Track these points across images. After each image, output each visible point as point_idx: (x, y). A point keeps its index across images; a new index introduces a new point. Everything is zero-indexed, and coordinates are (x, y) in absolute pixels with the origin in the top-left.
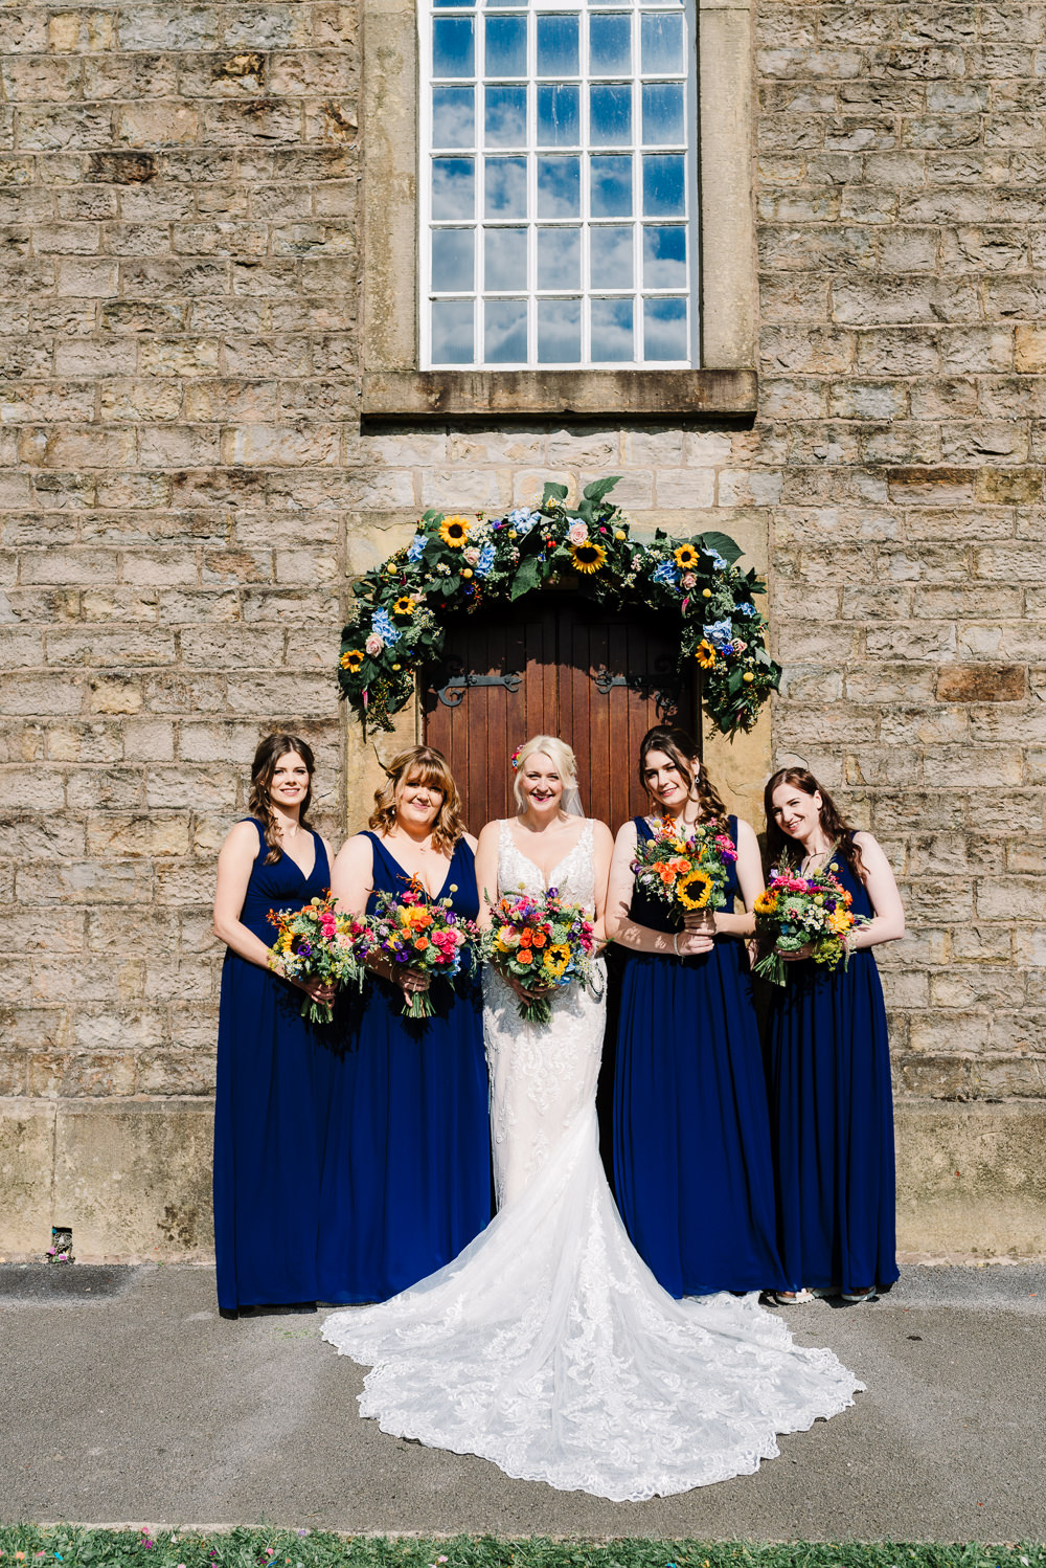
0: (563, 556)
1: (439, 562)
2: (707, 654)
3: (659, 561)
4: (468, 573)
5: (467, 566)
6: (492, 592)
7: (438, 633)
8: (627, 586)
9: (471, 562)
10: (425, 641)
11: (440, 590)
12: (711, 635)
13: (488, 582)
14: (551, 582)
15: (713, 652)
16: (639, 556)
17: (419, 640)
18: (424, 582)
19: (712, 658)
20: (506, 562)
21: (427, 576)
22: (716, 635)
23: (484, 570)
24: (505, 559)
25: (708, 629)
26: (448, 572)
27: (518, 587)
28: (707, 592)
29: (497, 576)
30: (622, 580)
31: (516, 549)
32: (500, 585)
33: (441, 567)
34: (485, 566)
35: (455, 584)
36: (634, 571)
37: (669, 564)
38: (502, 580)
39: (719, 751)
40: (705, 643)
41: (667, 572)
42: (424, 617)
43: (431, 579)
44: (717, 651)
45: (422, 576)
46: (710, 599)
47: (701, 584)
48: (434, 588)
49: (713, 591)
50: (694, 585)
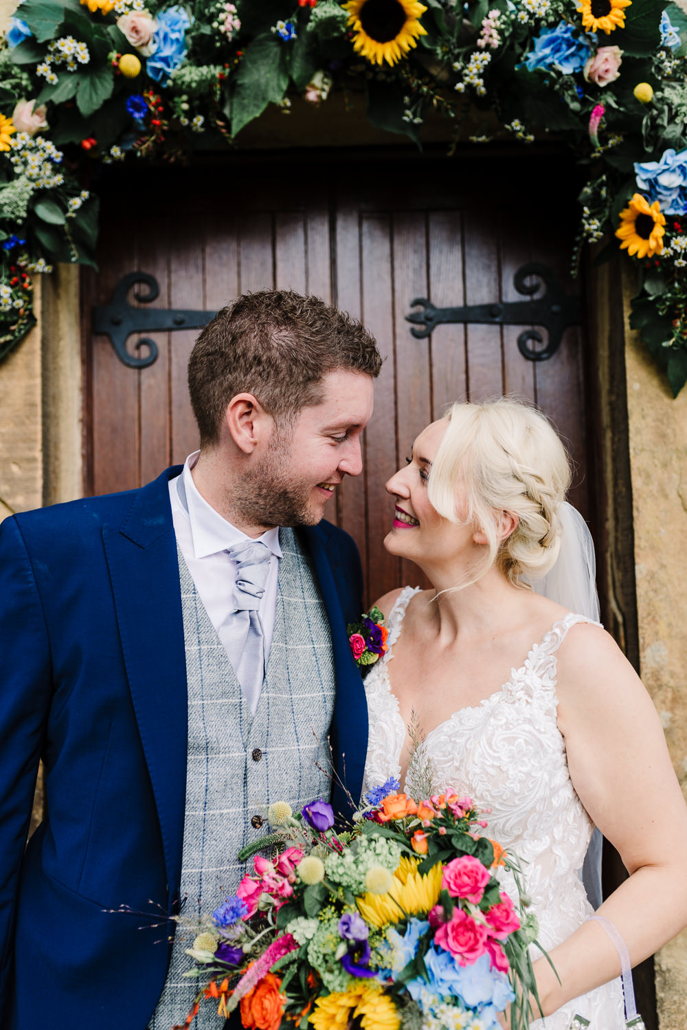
0: (332, 23)
1: (63, 32)
2: (644, 225)
3: (538, 21)
4: (130, 64)
5: (127, 48)
6: (190, 115)
7: (76, 203)
8: (470, 87)
9: (132, 40)
10: (45, 213)
11: (73, 101)
12: (653, 183)
13: (177, 90)
14: (312, 96)
15: (659, 218)
16: (495, 13)
17: (31, 211)
18: (40, 84)
19: (659, 231)
20: (210, 39)
21: (43, 70)
22: (664, 180)
23: (165, 60)
24: (206, 30)
25: (645, 171)
26: (84, 57)
27: (243, 108)
28: (644, 91)
29: (193, 75)
30: (459, 77)
31: (230, 8)
32: (203, 98)
33: (70, 47)
34: (168, 51)
35: (105, 89)
36: (488, 48)
37: (559, 31)
38: (207, 84)
39: (663, 436)
40: (638, 202)
41: (556, 50)
42: (34, 159)
43: (52, 78)
44: (667, 217)
45: (30, 69)
46: (650, 105)
47: (632, 72)
48: (59, 97)
49: (657, 87)
50: (613, 75)
